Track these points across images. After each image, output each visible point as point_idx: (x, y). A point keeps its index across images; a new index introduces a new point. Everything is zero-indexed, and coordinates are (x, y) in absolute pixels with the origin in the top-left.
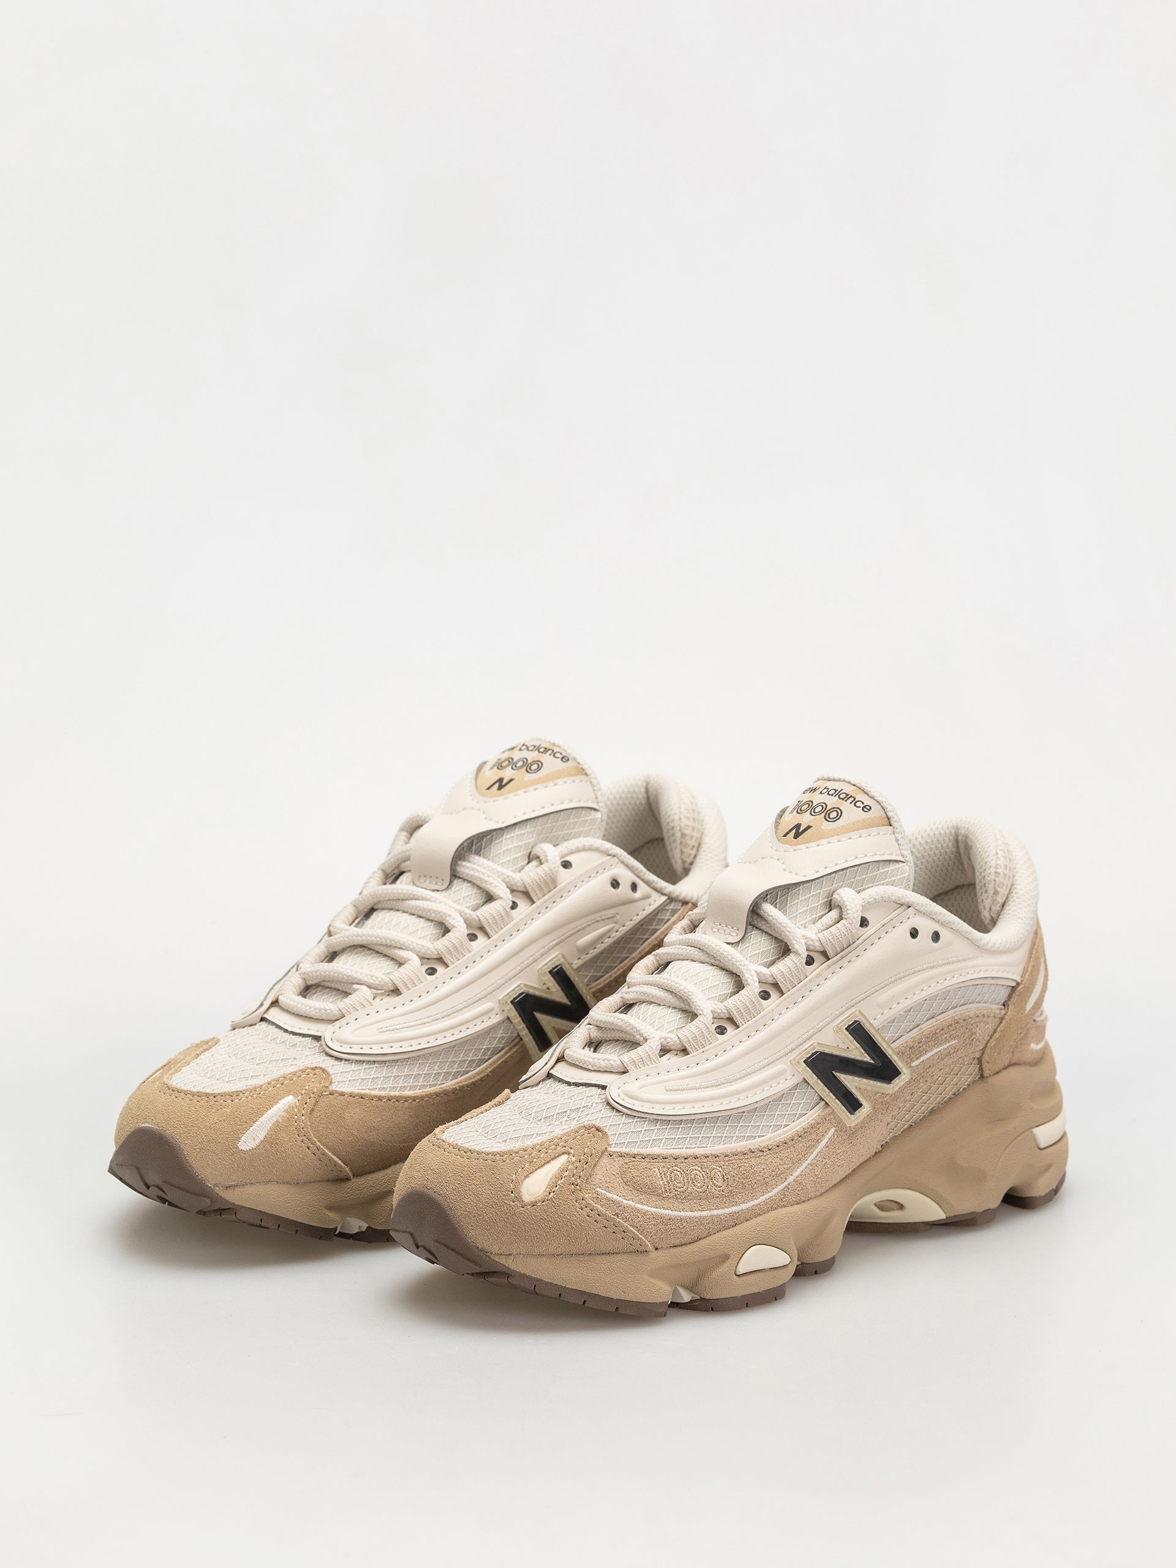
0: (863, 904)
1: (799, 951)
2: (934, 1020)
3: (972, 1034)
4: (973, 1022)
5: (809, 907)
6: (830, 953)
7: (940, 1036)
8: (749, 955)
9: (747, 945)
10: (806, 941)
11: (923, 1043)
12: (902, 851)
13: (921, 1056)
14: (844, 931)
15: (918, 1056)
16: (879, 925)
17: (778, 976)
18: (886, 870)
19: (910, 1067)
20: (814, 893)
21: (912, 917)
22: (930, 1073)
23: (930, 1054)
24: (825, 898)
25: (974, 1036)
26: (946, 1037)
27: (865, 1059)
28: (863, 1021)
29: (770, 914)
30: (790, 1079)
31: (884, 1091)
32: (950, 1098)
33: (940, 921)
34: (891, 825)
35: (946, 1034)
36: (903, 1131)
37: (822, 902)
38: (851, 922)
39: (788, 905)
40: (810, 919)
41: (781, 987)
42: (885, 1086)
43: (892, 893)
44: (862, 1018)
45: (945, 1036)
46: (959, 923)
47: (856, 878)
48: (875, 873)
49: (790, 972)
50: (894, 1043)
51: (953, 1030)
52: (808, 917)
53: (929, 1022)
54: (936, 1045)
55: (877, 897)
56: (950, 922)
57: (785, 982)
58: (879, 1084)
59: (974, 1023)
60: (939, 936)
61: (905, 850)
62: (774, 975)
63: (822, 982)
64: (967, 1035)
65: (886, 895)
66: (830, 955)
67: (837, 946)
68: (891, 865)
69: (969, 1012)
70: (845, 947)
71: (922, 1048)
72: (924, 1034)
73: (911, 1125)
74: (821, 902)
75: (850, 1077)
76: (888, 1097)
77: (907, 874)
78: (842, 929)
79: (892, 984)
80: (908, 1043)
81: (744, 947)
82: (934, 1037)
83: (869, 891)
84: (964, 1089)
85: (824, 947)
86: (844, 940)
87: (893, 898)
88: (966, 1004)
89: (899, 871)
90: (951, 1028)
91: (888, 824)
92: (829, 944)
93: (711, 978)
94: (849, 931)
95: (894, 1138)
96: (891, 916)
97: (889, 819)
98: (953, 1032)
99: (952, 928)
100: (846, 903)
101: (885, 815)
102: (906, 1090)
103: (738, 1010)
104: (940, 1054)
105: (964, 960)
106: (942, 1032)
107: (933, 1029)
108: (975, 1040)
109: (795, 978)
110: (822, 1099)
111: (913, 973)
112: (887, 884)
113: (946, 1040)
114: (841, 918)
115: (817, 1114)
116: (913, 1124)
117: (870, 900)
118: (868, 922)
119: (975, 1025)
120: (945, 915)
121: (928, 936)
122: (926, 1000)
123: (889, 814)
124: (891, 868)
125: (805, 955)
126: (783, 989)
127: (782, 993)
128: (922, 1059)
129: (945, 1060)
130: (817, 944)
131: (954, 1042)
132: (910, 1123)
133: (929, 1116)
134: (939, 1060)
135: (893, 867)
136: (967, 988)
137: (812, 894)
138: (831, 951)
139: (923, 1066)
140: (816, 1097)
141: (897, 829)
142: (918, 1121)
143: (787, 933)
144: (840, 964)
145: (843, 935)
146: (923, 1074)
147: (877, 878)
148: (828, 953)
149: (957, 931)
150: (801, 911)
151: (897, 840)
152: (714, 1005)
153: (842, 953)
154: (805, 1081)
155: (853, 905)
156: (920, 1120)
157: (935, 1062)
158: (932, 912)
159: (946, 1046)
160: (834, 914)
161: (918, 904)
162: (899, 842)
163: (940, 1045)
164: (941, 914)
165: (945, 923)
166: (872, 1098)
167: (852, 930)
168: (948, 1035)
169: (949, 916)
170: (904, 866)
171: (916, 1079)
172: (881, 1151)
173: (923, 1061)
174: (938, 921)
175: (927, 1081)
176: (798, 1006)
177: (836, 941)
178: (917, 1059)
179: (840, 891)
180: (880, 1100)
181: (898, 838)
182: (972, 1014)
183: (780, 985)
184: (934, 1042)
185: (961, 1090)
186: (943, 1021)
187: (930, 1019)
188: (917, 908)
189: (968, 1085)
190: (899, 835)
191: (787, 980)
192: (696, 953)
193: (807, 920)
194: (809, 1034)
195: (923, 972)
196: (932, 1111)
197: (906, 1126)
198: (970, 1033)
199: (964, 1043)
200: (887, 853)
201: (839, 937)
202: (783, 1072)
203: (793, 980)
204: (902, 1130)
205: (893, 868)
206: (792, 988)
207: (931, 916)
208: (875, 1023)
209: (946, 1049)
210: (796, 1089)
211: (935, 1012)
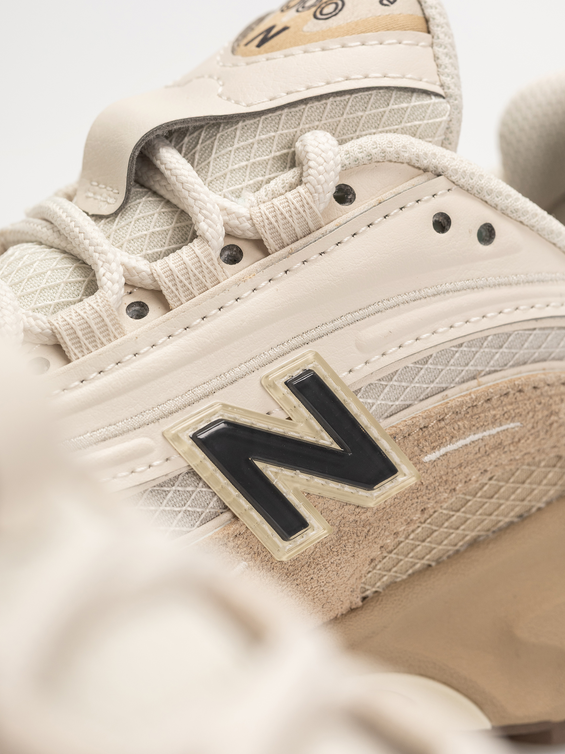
0: (347, 162)
1: (208, 234)
2: (474, 383)
3: (551, 414)
4: (553, 392)
5: (252, 161)
6: (270, 242)
7: (483, 412)
8: (128, 237)
9: (129, 220)
10: (227, 218)
11: (447, 421)
12: (443, 78)
13: (440, 446)
14: (298, 205)
15: (434, 444)
16: (374, 202)
17: (163, 276)
18: (404, 105)
19: (420, 462)
20: (263, 137)
21: (442, 195)
22: (461, 476)
23: (461, 443)
24: (283, 148)
25: (553, 418)
26: (495, 416)
27: (322, 442)
28: (322, 373)
29: (169, 166)
30: (158, 465)
31: (361, 503)
32: (511, 524)
33: (499, 208)
34: (429, 32)
35: (494, 409)
36: (413, 574)
37: (278, 154)
38: (313, 190)
39: (213, 156)
40: (251, 182)
41: (167, 297)
42: (362, 493)
43: (404, 147)
44: (320, 367)
45: (493, 412)
46: (536, 215)
47: (345, 116)
48: (382, 110)
49: (185, 271)
50: (392, 418)
51: (511, 404)
52: (247, 178)
53: (465, 386)
54: (472, 428)
55: (374, 151)
56: (517, 211)
57: (174, 289)
58: (347, 489)
59: (556, 395)
60: (494, 234)
61: (448, 75)
62: (155, 275)
63: (246, 295)
64: (540, 415)
65: (392, 149)
66: (270, 249)
67: (282, 231)
68: (414, 98)
69: (544, 374)
70: (300, 233)
71: (443, 431)
72: (449, 405)
73: (430, 566)
74: (273, 154)
75: (287, 473)
76: (369, 514)
77: (445, 118)
78: (295, 202)
79: (389, 311)
80: (414, 420)
81: (123, 223)
82: (470, 413)
83: (362, 141)
84: (539, 509)
85: (258, 232)
86: (296, 221)
87: (406, 155)
88: (544, 360)
89: (429, 111)
90: (506, 400)
91: (425, 29)
92: (267, 227)
93: (49, 273)
94: (306, 206)
95: (392, 585)
96: (400, 188)
97: (427, 21)
98: (510, 407)
99: (521, 222)
100: (311, 156)
101: (420, 14)
102: (409, 502)
103: (71, 331)
104: (481, 444)
105: (541, 281)
106: (486, 405)
107: (467, 398)
108: (555, 425)
109: (194, 283)
110: (226, 508)
111: (434, 295)
112: (404, 131)
113: (495, 421)
114: (300, 182)
115: (210, 534)
116: (433, 564)
117: (360, 156)
118: (354, 195)
119: (557, 399)
120: (509, 196)
121: (470, 231)
122: (461, 345)
123: (429, 12)
124: (412, 104)
125: (220, 242)
126: (170, 301)
127: (167, 307)
128: (443, 451)
129: (492, 455)
130: (247, 225)
131: (512, 425)
132: (425, 562)
133: (466, 551)
134: (479, 455)
135: (416, 101)
136: (547, 332)
137: (257, 138)
138: (271, 241)
139: (445, 463)
140: (213, 502)
141: (438, 38)
142: (445, 558)
143: (191, 201)
144: (285, 264)
145: (294, 211)
146: (444, 478)
147: (383, 120)
148: (266, 244)
149: (531, 228)
150: (236, 166)
151: (436, 58)
152: (31, 320)
153: (293, 246)
154: (192, 473)
155: (320, 160)
156: (449, 557)
157: (471, 457)
158: (482, 189)
159: (494, 431)
160: (290, 175)
161: (456, 171)
162: (439, 62)
163: (484, 427)
164: (500, 194)
165: (508, 212)
166: (335, 512)
167: (312, 204)
168: (498, 412)
169: (517, 199)
170: (441, 103)
171: (430, 484)
172: (362, 607)
173: (446, 454)
174: (495, 207)
175: (454, 490)
176: (191, 334)
177: (281, 222)
178: (434, 448)
179: (309, 137)
180: (352, 518)
181: (440, 55)
182: (551, 378)
183: (165, 292)
184: (470, 421)
185: (534, 510)
186: (490, 387)
187: (468, 380)
188: (453, 178)
189: (549, 503)
190: (441, 50)
191: (179, 285)
192: (45, 229)
193: (244, 184)
194: (207, 388)
195: (456, 294)
196: (474, 543)
197: (418, 566)
198: (546, 413)
199: (533, 428)
200: (409, 76)
201: (287, 215)
202: (145, 452)
203: (190, 286)
204: (410, 571)
205: (417, 103)
206: (187, 300)
207: (481, 196)
208: (349, 379)
209: (494, 436)
210: (173, 485)
211: (479, 368)
